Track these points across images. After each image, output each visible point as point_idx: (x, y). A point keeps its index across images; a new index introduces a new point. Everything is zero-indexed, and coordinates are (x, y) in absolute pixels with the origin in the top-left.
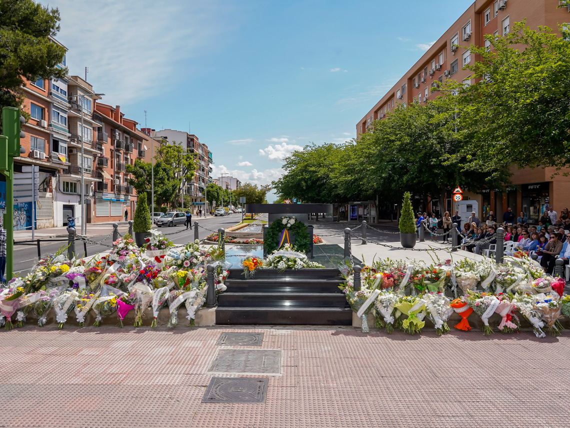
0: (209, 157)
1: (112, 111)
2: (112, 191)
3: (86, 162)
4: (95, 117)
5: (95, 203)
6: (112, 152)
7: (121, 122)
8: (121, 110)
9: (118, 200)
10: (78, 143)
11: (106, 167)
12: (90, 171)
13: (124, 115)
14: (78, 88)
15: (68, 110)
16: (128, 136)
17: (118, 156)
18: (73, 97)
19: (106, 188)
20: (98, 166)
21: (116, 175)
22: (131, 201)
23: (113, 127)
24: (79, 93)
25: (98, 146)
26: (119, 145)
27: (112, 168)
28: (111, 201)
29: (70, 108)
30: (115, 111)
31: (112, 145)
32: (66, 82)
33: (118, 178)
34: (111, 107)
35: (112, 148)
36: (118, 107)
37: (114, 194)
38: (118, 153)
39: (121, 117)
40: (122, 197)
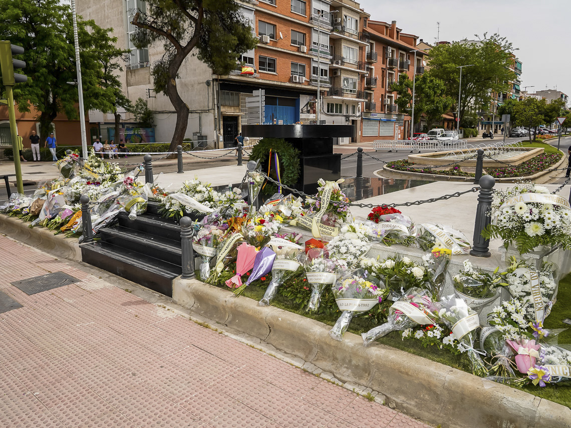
1: (387, 27)
2: (382, 110)
3: (349, 82)
4: (364, 36)
5: (362, 121)
6: (383, 72)
7: (397, 38)
8: (397, 26)
9: (389, 120)
10: (342, 65)
11: (374, 86)
12: (354, 91)
13: (401, 30)
14: (343, 9)
15: (330, 32)
16: (404, 53)
17: (391, 75)
18: (338, 19)
19: (374, 108)
20: (366, 86)
21: (387, 94)
22: (405, 121)
23: (385, 44)
24: (344, 12)
25: (366, 66)
26: (392, 62)
27: (383, 87)
28: (380, 121)
29: (332, 31)
30: (391, 28)
31: (383, 63)
32: (329, 4)
33: (390, 97)
34: (386, 23)
35: (384, 67)
36: (394, 22)
37: (385, 113)
38: (390, 72)
39: (398, 32)
40: (394, 117)
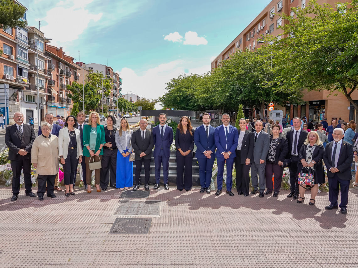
0: (119, 81)
1: (57, 50)
2: (58, 101)
3: (40, 83)
4: (46, 54)
5: (47, 108)
6: (57, 77)
7: (63, 58)
8: (63, 50)
9: (62, 107)
10: (35, 70)
11: (54, 86)
12: (43, 88)
13: (65, 53)
14: (35, 35)
15: (29, 49)
16: (68, 67)
17: (62, 79)
18: (31, 41)
19: (54, 99)
20: (48, 85)
21: (60, 91)
22: (70, 108)
23: (58, 61)
24: (36, 38)
25: (48, 73)
26: (62, 72)
27: (57, 87)
28: (57, 108)
29: (29, 48)
30: (59, 50)
31: (57, 72)
32: (27, 30)
33: (62, 93)
34: (57, 48)
35: (58, 74)
36: (61, 48)
37: (59, 103)
38: (61, 78)
39: (63, 54)
40: (64, 106)
